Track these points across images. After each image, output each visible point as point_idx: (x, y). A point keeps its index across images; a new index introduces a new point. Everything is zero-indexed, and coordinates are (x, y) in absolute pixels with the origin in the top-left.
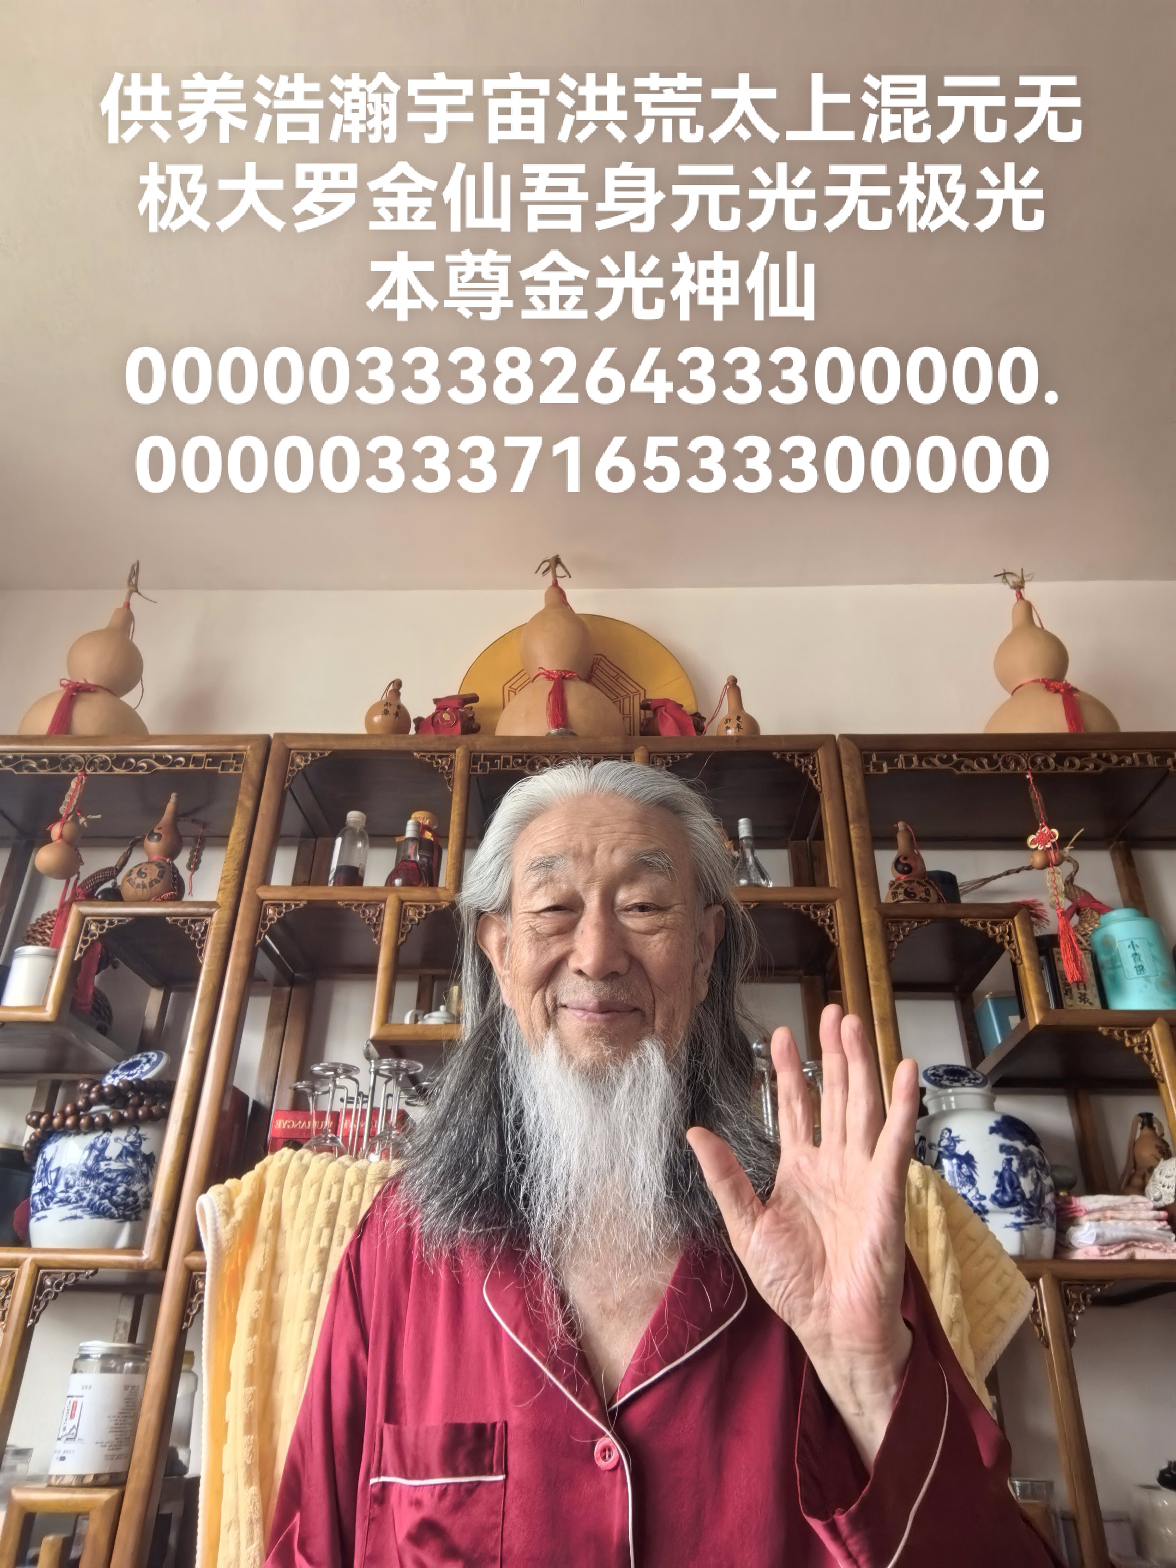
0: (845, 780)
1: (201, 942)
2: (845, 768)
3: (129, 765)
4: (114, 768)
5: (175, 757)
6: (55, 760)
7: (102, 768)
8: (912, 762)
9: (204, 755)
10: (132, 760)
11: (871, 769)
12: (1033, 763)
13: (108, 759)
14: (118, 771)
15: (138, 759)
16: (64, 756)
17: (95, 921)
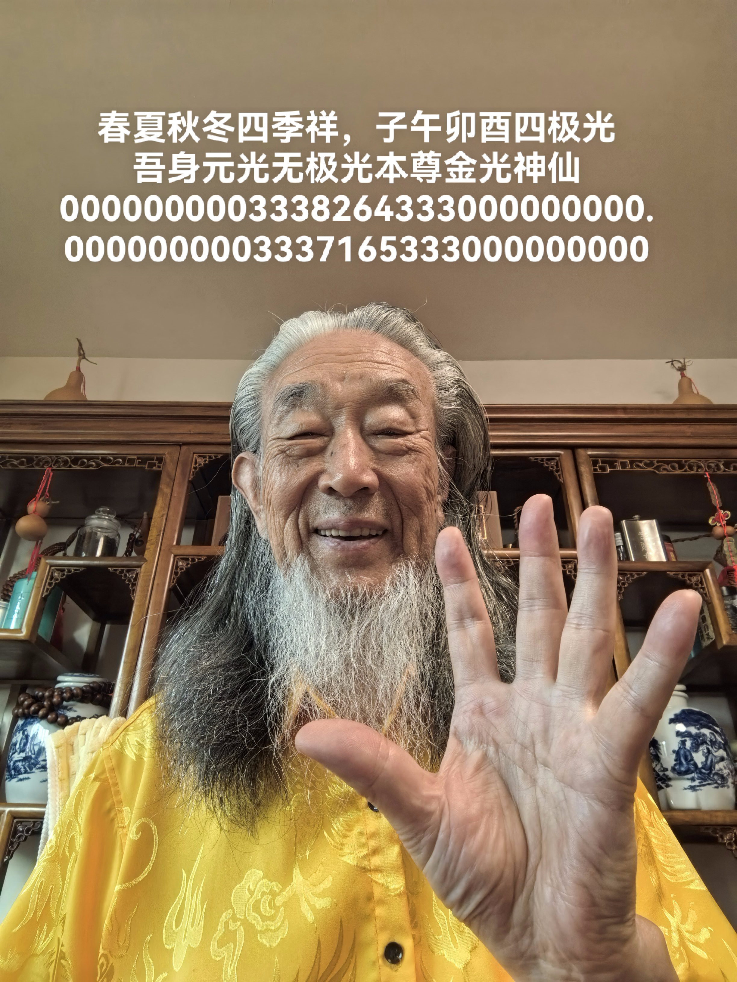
1: (134, 585)
2: (580, 469)
3: (83, 463)
4: (73, 466)
5: (115, 458)
6: (30, 459)
7: (64, 465)
8: (626, 466)
9: (135, 457)
10: (86, 461)
11: (599, 470)
12: (709, 467)
13: (69, 460)
14: (75, 467)
15: (89, 459)
16: (36, 457)
17: (57, 570)
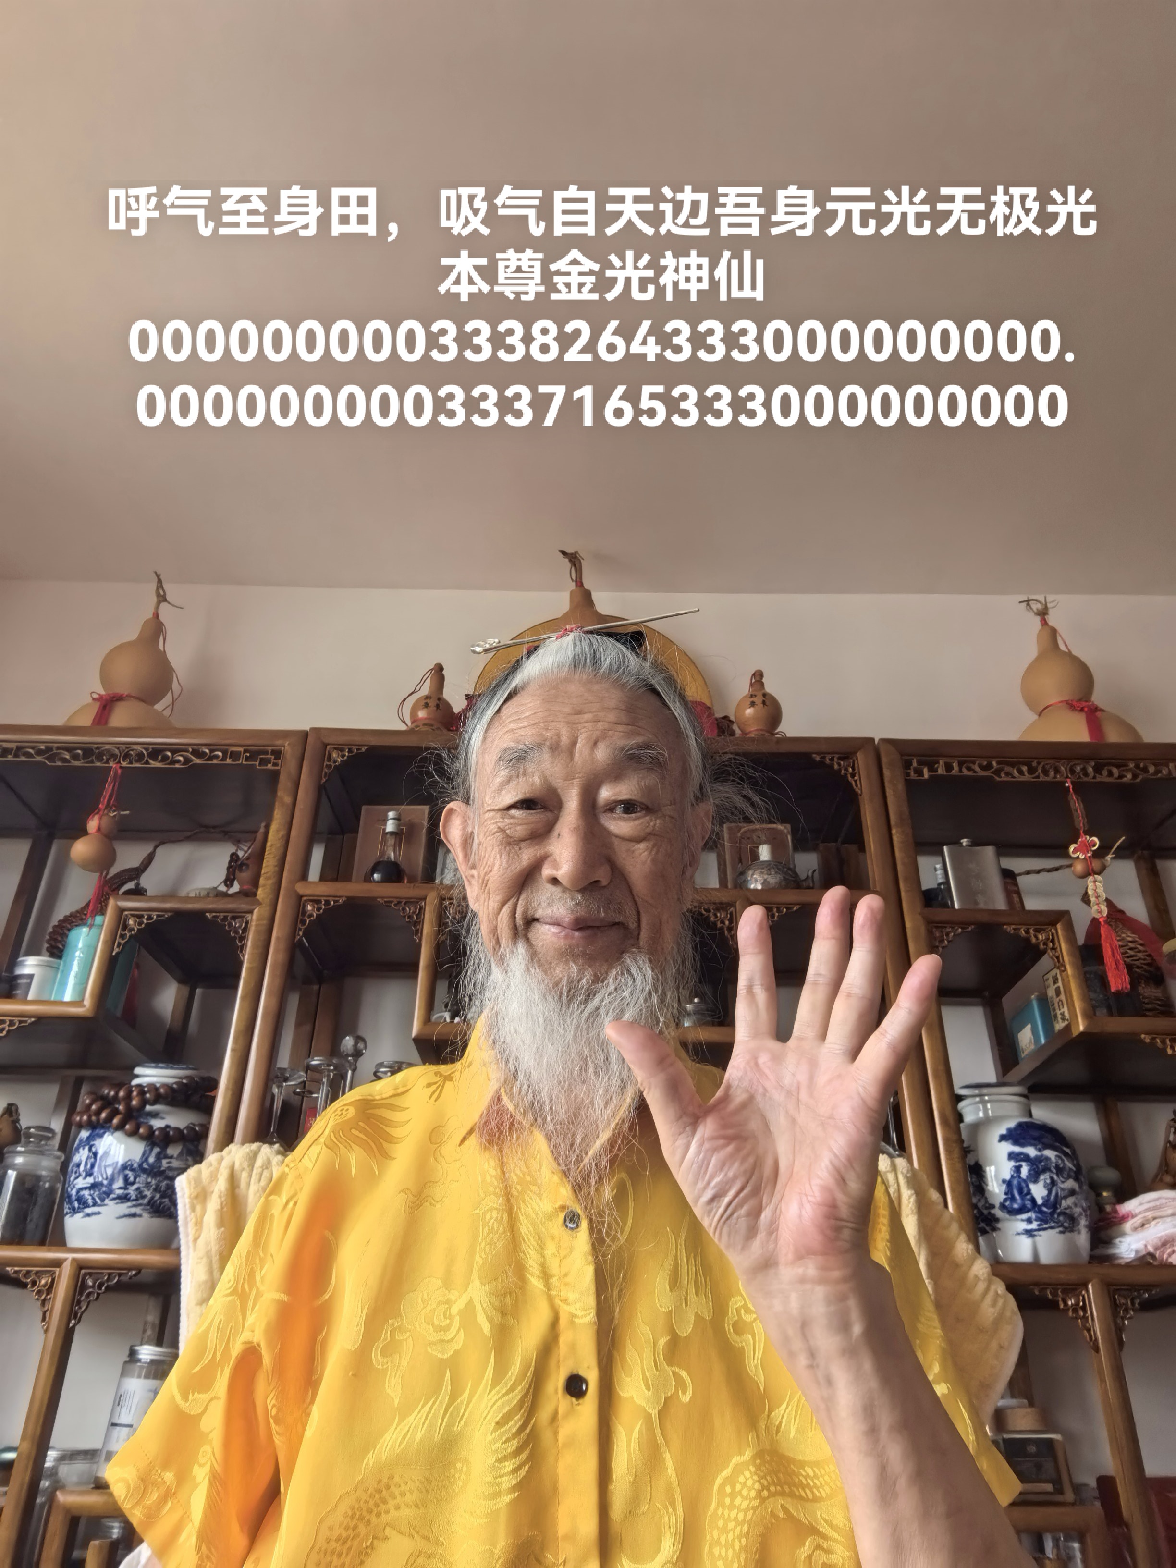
0: (887, 784)
1: (243, 938)
2: (887, 773)
3: (165, 759)
5: (212, 751)
6: (89, 752)
7: (137, 761)
8: (953, 768)
9: (241, 749)
10: (169, 754)
11: (912, 773)
12: (1072, 771)
13: (145, 752)
14: (154, 764)
15: (174, 752)
16: (97, 748)
17: (133, 915)
